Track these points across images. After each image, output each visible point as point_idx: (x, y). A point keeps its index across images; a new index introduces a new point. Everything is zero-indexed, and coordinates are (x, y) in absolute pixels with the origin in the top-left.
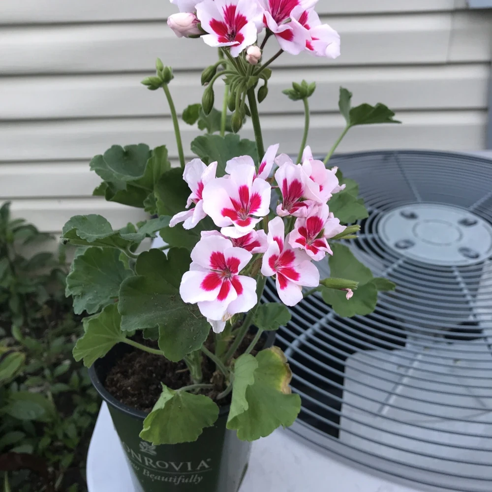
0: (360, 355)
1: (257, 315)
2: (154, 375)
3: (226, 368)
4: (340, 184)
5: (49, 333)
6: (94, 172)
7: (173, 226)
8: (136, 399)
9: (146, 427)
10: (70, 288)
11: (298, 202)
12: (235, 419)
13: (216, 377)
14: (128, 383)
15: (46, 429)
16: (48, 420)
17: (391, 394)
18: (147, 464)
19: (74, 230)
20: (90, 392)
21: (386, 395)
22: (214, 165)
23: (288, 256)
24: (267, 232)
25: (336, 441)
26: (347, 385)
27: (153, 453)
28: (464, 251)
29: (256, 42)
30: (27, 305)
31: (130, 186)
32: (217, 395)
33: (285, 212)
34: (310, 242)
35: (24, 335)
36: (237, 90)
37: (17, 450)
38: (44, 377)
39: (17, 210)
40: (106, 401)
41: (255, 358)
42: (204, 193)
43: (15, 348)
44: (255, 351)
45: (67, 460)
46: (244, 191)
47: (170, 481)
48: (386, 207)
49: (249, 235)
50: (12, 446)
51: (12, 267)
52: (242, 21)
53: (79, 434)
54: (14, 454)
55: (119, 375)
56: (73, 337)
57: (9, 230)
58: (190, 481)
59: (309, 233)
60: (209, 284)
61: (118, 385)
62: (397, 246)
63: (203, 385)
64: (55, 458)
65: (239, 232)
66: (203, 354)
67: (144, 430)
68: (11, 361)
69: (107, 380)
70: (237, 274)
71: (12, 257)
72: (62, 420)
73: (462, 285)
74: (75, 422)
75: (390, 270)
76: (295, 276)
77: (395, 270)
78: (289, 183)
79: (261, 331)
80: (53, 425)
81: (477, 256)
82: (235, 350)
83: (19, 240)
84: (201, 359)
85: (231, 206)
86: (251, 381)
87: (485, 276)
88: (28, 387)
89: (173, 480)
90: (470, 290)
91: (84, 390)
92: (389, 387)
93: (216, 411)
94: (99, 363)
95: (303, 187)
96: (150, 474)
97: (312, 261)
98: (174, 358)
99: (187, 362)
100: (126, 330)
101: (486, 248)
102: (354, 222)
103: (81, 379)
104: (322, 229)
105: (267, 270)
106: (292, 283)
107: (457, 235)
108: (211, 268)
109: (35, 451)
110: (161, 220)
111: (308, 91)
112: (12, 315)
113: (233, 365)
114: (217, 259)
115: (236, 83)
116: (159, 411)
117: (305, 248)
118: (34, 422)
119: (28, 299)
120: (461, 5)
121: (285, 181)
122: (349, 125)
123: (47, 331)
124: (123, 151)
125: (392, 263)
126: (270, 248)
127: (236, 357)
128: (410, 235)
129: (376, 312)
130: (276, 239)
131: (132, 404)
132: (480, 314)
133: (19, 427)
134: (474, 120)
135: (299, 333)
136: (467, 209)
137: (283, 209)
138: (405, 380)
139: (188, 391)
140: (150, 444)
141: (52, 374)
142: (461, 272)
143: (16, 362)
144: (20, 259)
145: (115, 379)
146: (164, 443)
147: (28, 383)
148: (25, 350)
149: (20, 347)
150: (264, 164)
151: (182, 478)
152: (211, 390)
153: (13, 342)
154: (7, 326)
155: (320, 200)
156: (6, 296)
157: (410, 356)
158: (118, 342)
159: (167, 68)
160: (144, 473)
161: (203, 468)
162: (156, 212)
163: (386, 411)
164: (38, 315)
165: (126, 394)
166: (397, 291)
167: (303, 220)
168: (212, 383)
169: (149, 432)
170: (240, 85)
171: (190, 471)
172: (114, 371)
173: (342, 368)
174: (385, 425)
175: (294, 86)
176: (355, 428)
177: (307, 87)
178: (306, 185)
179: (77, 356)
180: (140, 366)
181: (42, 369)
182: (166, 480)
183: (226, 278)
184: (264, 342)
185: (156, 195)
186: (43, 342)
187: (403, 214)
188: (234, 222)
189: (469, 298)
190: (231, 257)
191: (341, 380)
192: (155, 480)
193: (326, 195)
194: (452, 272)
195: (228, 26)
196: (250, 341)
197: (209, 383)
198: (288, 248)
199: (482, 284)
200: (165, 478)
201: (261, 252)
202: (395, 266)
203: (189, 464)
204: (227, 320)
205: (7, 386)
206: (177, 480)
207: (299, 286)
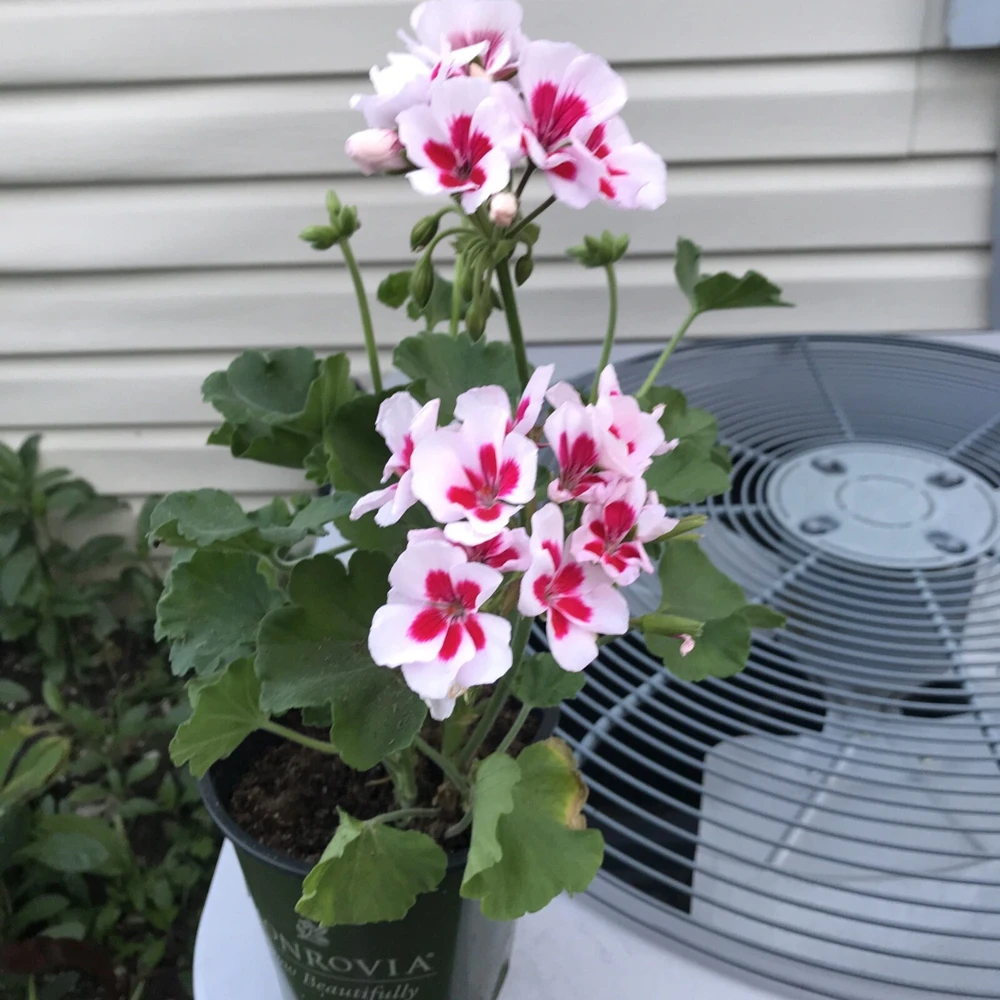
0: (727, 748)
1: (519, 679)
2: (325, 790)
3: (462, 778)
4: (668, 439)
5: (117, 696)
6: (210, 405)
7: (358, 518)
8: (289, 836)
9: (310, 892)
10: (165, 624)
11: (590, 474)
12: (478, 878)
13: (442, 795)
14: (275, 805)
15: (110, 890)
16: (115, 871)
17: (792, 825)
18: (311, 961)
19: (174, 523)
20: (197, 815)
21: (783, 827)
22: (433, 406)
23: (571, 576)
24: (529, 533)
25: (683, 919)
26: (707, 809)
27: (323, 941)
28: (938, 538)
29: (509, 185)
30: (73, 641)
31: (278, 430)
32: (445, 830)
33: (565, 495)
34: (613, 549)
35: (67, 700)
36: (477, 263)
37: (54, 932)
38: (106, 785)
39: (54, 450)
40: (231, 839)
41: (514, 762)
42: (414, 457)
43: (50, 727)
44: (519, 744)
45: (152, 953)
46: (487, 454)
47: (356, 995)
48: (784, 449)
49: (496, 539)
50: (43, 924)
51: (44, 563)
52: (482, 145)
53: (177, 900)
54: (48, 939)
55: (256, 790)
56: (166, 706)
57: (39, 489)
58: (395, 996)
59: (610, 531)
60: (423, 628)
61: (256, 809)
62: (804, 528)
63: (420, 810)
64: (130, 948)
65: (478, 531)
66: (418, 751)
67: (304, 898)
68: (42, 754)
69: (233, 799)
70: (475, 611)
71: (44, 544)
72: (143, 871)
73: (933, 608)
74: (168, 876)
75: (789, 577)
76: (584, 613)
77: (799, 577)
78: (571, 440)
79: (527, 708)
80: (125, 881)
81: (962, 549)
82: (482, 740)
83: (57, 510)
84: (414, 760)
85: (464, 483)
86: (506, 806)
87: (980, 589)
88: (74, 807)
89: (361, 994)
90: (948, 616)
91: (186, 812)
92: (788, 811)
93: (442, 862)
94: (218, 769)
95: (598, 447)
96: (317, 982)
97: (615, 585)
98: (361, 763)
99: (389, 766)
100: (271, 710)
101: (981, 532)
102: (702, 501)
103: (181, 789)
104: (632, 526)
105: (530, 604)
106: (577, 627)
107: (923, 507)
108: (427, 599)
109: (89, 934)
110: (337, 499)
111: (615, 252)
112: (44, 661)
113: (475, 773)
114: (437, 582)
115: (475, 251)
116: (333, 861)
117: (602, 560)
118: (88, 877)
119: (75, 629)
120: (934, 42)
121: (564, 438)
122: (694, 311)
123: (112, 692)
124: (264, 363)
125: (795, 562)
126: (536, 563)
127: (481, 757)
128: (829, 507)
129: (748, 671)
130: (547, 545)
131: (283, 845)
132: (968, 665)
133: (56, 885)
134: (963, 269)
135: (609, 704)
136: (945, 453)
137: (560, 488)
138: (821, 799)
139: (391, 824)
140: (316, 924)
141: (123, 780)
142: (931, 580)
143: (51, 758)
144: (59, 549)
145: (250, 797)
146: (341, 922)
147: (74, 797)
148: (67, 731)
149: (58, 726)
150: (526, 404)
151: (379, 990)
152: (435, 819)
153: (45, 714)
154: (32, 682)
155: (629, 473)
156: (32, 622)
157: (833, 750)
158: (255, 728)
159: (346, 210)
160: (306, 980)
161: (419, 971)
162: (328, 480)
163: (783, 858)
164: (95, 661)
165: (270, 827)
166: (791, 628)
167: (598, 508)
168: (436, 806)
169: (313, 902)
170: (481, 256)
171: (393, 978)
172: (248, 780)
173: (697, 775)
174: (783, 887)
175: (589, 242)
176: (721, 892)
177: (611, 244)
178: (603, 447)
179: (178, 754)
180: (296, 772)
181: (103, 769)
182: (348, 993)
183: (455, 618)
184: (538, 724)
185: (328, 449)
186: (105, 715)
187: (816, 464)
188: (469, 514)
189: (945, 633)
190: (462, 578)
191: (694, 799)
192: (325, 994)
193: (642, 461)
194: (912, 580)
195: (457, 153)
196: (511, 723)
197: (429, 805)
198: (570, 561)
199: (975, 604)
200: (345, 991)
201: (520, 568)
202: (800, 569)
203: (392, 963)
204: (457, 695)
205: (33, 803)
206: (369, 995)
207: (591, 633)
